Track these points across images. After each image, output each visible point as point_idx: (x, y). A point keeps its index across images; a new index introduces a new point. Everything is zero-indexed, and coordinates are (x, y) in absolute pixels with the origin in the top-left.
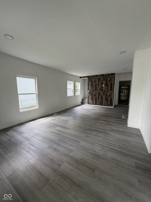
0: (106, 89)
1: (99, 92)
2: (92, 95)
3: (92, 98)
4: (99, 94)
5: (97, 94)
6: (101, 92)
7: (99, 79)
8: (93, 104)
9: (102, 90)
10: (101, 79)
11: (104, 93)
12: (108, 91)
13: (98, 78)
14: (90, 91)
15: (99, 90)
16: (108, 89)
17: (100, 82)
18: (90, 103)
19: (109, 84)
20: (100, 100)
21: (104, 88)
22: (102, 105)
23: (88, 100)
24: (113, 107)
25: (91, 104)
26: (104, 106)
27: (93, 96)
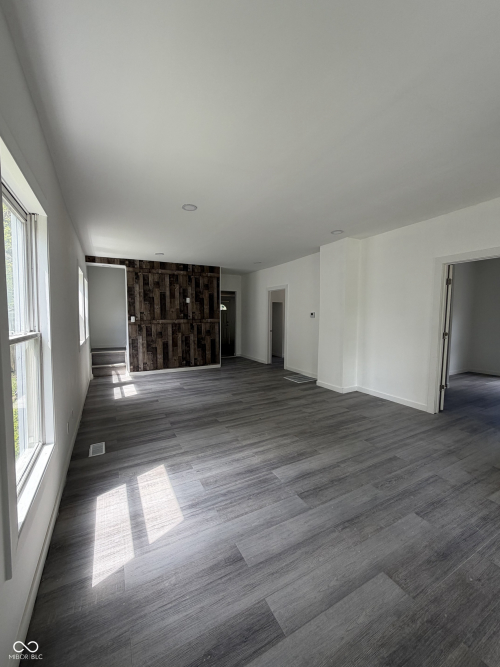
0: (197, 313)
1: (176, 322)
2: (149, 333)
3: (148, 345)
4: (176, 328)
5: (170, 330)
6: (182, 321)
7: (174, 279)
8: (156, 368)
9: (186, 316)
10: (181, 279)
11: (192, 325)
12: (203, 318)
13: (169, 272)
14: (142, 319)
15: (174, 315)
16: (202, 311)
17: (177, 287)
18: (141, 366)
19: (206, 296)
20: (180, 350)
21: (190, 307)
22: (188, 364)
23: (134, 356)
24: (218, 366)
25: (145, 370)
26: (196, 365)
27: (154, 337)
